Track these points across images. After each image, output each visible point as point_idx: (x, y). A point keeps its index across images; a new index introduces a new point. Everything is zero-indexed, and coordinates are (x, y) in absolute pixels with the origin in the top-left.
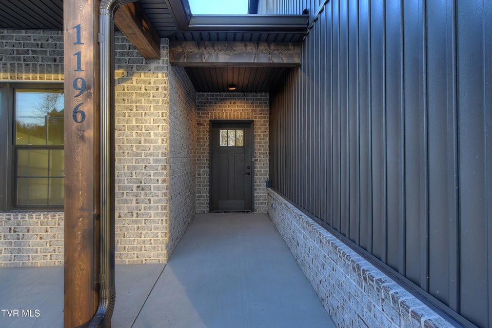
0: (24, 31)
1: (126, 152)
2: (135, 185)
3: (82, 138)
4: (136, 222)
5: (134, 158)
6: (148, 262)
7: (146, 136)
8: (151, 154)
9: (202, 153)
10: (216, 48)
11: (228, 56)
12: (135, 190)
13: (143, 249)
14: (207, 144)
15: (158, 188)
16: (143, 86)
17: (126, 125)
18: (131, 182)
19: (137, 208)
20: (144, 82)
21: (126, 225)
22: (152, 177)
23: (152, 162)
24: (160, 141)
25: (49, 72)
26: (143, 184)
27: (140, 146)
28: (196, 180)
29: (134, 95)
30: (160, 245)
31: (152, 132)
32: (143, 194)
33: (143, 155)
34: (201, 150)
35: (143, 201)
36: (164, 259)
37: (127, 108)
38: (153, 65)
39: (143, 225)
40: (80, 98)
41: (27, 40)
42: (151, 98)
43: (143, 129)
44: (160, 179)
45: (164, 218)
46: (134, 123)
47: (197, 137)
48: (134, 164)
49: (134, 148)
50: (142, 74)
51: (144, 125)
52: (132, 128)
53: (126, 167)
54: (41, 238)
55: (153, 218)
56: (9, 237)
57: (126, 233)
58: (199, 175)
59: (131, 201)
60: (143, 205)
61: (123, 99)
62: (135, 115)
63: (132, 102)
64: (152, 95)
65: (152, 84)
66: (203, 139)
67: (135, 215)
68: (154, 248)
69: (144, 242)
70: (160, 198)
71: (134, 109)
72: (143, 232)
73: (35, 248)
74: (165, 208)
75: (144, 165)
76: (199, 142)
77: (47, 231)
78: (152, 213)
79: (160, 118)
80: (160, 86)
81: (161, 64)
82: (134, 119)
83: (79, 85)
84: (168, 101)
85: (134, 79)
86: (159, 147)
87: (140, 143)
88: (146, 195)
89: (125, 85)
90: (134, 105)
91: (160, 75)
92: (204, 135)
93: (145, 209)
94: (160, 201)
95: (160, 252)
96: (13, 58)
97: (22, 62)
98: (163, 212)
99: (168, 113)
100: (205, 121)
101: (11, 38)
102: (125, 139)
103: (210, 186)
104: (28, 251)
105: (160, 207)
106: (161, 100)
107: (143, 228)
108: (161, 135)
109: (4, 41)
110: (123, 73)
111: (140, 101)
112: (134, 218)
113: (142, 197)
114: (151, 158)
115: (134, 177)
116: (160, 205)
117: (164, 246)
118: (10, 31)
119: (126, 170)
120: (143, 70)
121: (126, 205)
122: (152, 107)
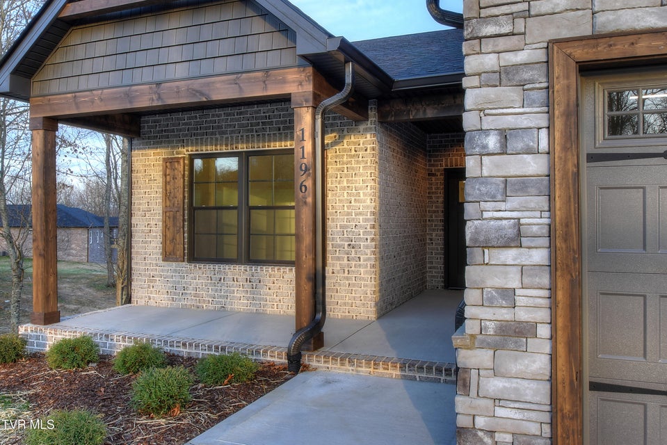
0: (256, 106)
1: (339, 211)
2: (347, 244)
3: (305, 203)
4: (347, 279)
5: (346, 217)
6: (359, 318)
7: (356, 196)
8: (360, 214)
9: (435, 212)
10: (423, 103)
11: (436, 111)
12: (346, 248)
13: (354, 305)
14: (441, 200)
15: (367, 247)
16: (353, 147)
17: (338, 186)
18: (342, 240)
19: (348, 265)
20: (354, 143)
21: (339, 281)
22: (362, 236)
23: (361, 221)
24: (368, 201)
25: (275, 141)
26: (353, 243)
27: (350, 206)
28: (428, 246)
29: (345, 157)
30: (369, 303)
31: (361, 192)
32: (353, 252)
33: (353, 214)
34: (434, 208)
35: (353, 259)
36: (373, 316)
37: (339, 170)
38: (362, 127)
39: (354, 282)
40: (304, 177)
41: (258, 113)
42: (360, 159)
43: (354, 189)
44: (369, 237)
45: (373, 276)
46: (345, 184)
47: (427, 191)
48: (345, 223)
49: (346, 208)
50: (352, 136)
51: (353, 185)
52: (344, 188)
53: (338, 226)
54: (269, 289)
55: (362, 275)
56: (246, 286)
57: (339, 289)
58: (431, 240)
59: (343, 258)
60: (354, 263)
61: (336, 162)
62: (347, 176)
63: (343, 164)
64: (361, 156)
65: (361, 145)
66: (436, 193)
67: (346, 272)
68: (364, 304)
69: (354, 298)
70: (369, 256)
71: (346, 170)
72: (354, 289)
73: (265, 297)
74: (373, 266)
75: (354, 224)
76: (431, 198)
77: (274, 283)
78: (362, 270)
79: (369, 178)
80: (369, 146)
81: (369, 125)
82: (345, 179)
83: (303, 168)
84: (377, 160)
85: (345, 141)
86: (368, 207)
87: (351, 203)
88: (356, 253)
89: (337, 148)
90: (345, 166)
91: (368, 136)
92: (437, 188)
93: (355, 267)
94: (369, 259)
95: (369, 309)
96: (248, 130)
97: (254, 133)
98: (372, 270)
99: (377, 173)
100: (439, 170)
101: (246, 113)
102: (337, 199)
103: (445, 254)
104: (260, 299)
105: (369, 265)
106: (369, 160)
107: (354, 285)
108: (370, 195)
109: (242, 116)
110: (335, 137)
111: (350, 162)
112: (346, 275)
113: (353, 255)
114: (361, 218)
115: (345, 236)
116: (369, 264)
117: (373, 303)
118: (246, 107)
119: (339, 229)
120: (353, 132)
121: (338, 262)
122: (361, 168)
